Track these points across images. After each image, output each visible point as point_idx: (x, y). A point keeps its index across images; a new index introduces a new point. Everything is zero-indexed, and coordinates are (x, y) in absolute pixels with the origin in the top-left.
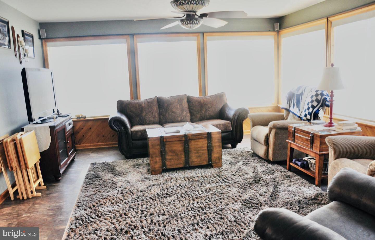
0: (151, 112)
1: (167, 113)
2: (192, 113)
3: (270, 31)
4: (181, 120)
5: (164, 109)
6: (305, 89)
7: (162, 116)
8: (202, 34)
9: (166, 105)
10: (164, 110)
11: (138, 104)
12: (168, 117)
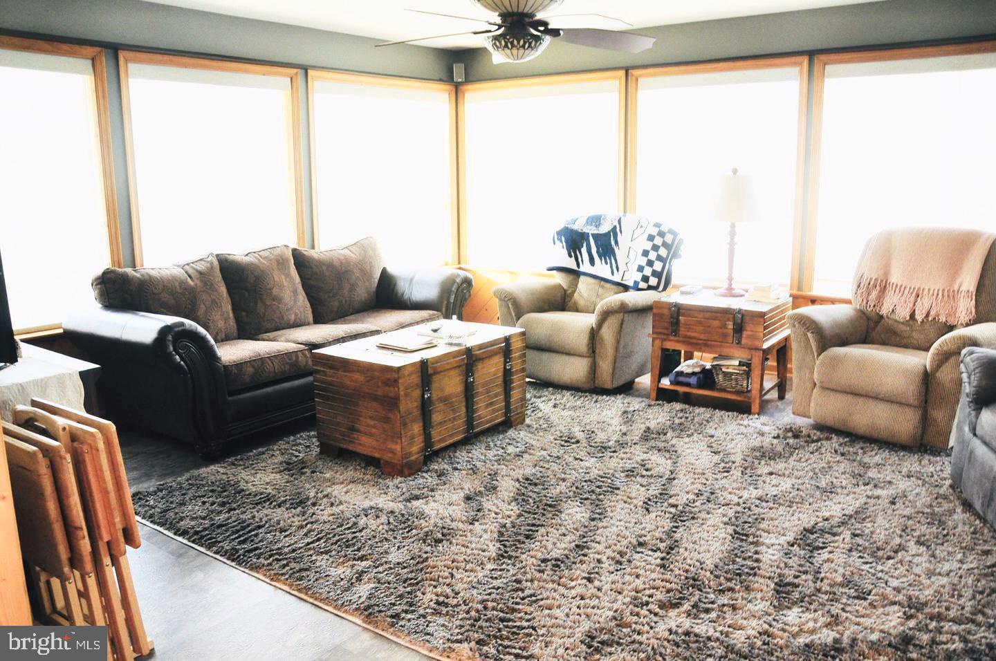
0: (217, 303)
1: (259, 302)
2: (313, 297)
3: (440, 80)
4: (295, 320)
5: (246, 290)
6: (619, 222)
7: (244, 314)
8: (303, 71)
9: (251, 279)
10: (247, 294)
11: (177, 281)
12: (265, 315)
